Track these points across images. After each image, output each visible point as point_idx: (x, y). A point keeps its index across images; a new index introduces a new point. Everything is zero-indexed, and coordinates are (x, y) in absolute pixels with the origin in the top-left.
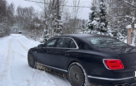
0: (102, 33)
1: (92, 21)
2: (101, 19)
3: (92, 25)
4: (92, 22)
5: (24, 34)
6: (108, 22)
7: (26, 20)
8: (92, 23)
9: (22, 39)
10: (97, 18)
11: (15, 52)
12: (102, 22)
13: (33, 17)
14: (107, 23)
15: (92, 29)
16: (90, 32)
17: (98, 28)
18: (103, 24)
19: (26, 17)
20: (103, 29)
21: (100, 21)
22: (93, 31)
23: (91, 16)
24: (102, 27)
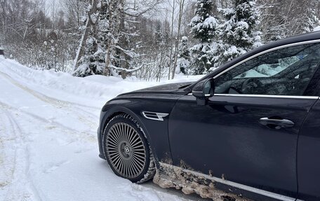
0: (240, 49)
1: (205, 17)
2: (239, 12)
3: (205, 29)
4: (203, 20)
5: (11, 56)
6: (256, 18)
7: (13, 19)
8: (206, 23)
9: (9, 68)
10: (225, 10)
11: (11, 108)
12: (239, 21)
13: (30, 12)
14: (253, 22)
15: (204, 41)
16: (199, 48)
17: (231, 36)
18: (243, 24)
19: (11, 12)
20: (244, 38)
21: (234, 17)
22: (207, 44)
23: (202, 5)
24: (241, 34)
